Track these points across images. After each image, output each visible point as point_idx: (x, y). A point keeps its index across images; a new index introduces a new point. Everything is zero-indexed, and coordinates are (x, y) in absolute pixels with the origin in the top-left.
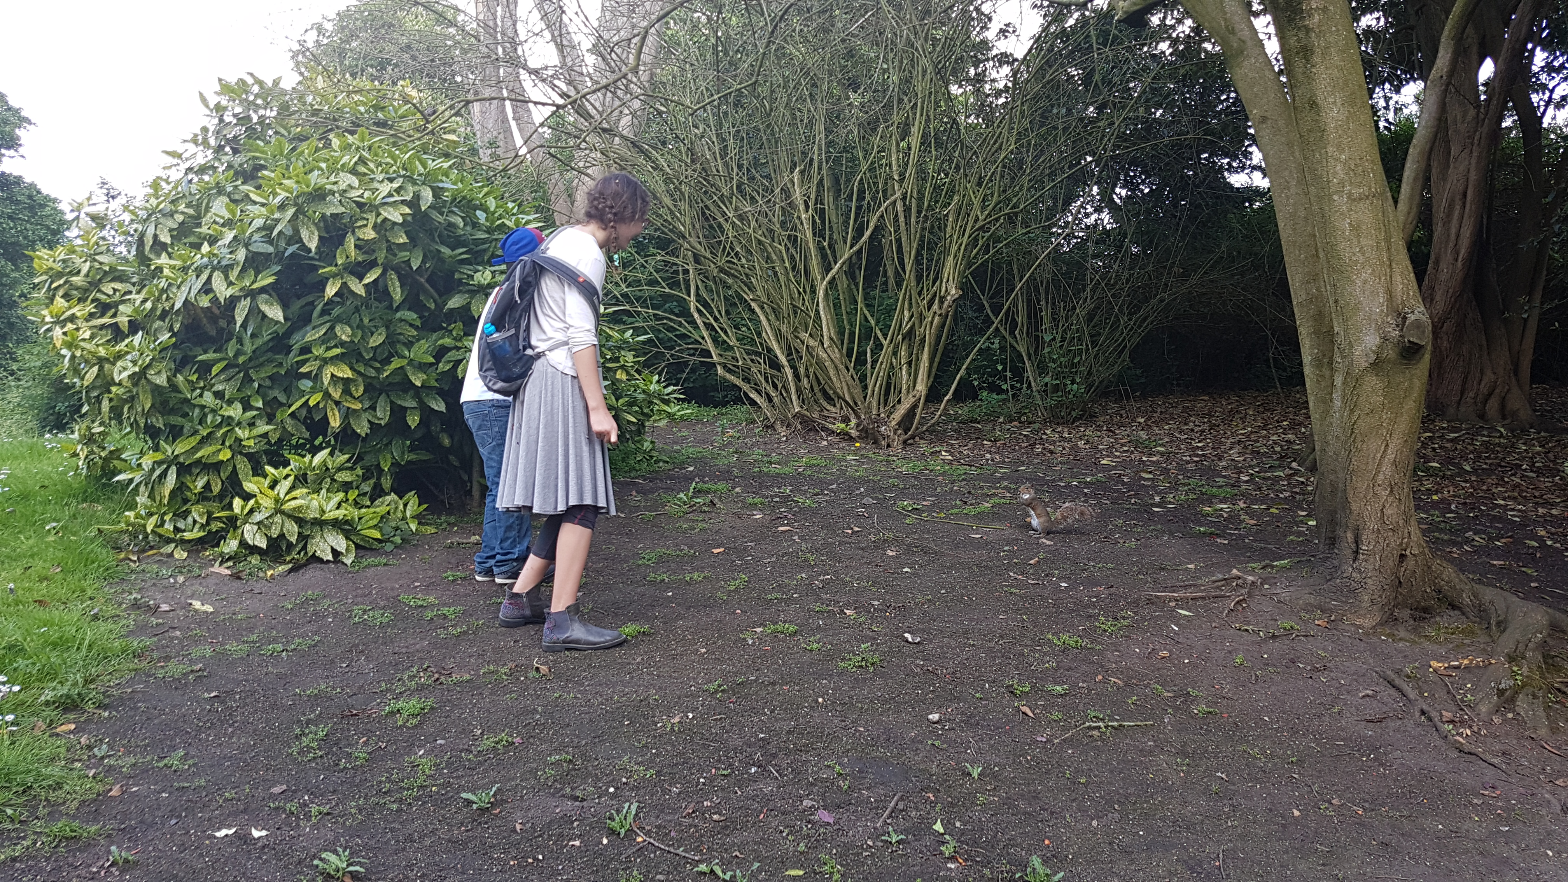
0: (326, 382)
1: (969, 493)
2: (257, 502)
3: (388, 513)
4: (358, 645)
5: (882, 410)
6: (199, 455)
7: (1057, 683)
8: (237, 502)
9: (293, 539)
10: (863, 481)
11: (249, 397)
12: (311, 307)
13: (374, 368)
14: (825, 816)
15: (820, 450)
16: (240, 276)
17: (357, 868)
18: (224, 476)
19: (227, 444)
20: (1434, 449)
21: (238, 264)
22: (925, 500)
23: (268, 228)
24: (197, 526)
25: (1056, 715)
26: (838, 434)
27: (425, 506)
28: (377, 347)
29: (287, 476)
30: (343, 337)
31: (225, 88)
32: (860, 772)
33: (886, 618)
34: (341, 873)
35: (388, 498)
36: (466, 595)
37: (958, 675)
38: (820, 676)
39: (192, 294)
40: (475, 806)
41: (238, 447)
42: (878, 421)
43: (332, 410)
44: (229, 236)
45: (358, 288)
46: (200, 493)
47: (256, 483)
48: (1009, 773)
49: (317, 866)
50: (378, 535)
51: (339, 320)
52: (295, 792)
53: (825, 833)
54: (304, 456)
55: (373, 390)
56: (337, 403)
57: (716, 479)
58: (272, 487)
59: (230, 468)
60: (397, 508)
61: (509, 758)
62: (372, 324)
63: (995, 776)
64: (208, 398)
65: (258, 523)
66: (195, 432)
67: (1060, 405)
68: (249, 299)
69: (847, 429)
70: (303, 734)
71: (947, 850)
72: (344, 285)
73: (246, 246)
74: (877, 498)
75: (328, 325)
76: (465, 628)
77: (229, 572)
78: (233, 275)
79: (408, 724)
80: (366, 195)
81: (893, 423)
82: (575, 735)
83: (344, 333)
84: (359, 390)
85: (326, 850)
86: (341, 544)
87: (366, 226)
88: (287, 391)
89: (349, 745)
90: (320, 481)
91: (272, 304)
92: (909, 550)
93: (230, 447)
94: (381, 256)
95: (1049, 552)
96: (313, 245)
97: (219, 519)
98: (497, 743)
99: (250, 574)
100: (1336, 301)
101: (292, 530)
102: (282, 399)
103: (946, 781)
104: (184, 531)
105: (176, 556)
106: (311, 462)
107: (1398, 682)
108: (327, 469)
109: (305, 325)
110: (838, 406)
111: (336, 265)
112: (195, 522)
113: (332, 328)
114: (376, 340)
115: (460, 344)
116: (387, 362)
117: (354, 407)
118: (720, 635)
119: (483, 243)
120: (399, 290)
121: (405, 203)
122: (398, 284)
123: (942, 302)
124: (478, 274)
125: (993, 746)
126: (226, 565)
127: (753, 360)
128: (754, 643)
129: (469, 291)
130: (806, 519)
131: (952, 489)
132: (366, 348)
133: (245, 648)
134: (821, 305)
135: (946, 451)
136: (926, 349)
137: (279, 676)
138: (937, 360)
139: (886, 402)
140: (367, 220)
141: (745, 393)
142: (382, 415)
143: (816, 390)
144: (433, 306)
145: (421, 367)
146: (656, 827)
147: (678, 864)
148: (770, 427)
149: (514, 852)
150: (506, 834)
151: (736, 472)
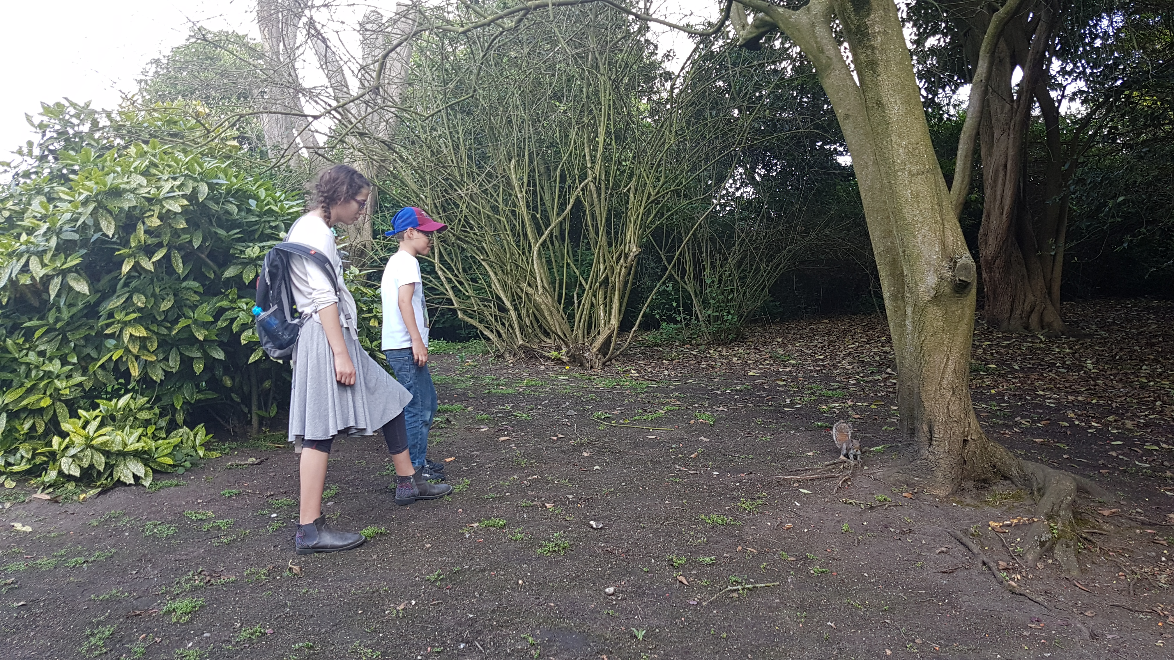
0: (126, 341)
1: (649, 402)
2: (71, 440)
3: (182, 442)
4: (146, 555)
5: (586, 340)
6: (24, 403)
7: (706, 555)
8: (56, 440)
9: (101, 468)
10: (569, 396)
11: (67, 354)
12: (115, 281)
13: (166, 328)
15: (539, 373)
16: (53, 259)
18: (46, 418)
19: (48, 393)
20: (992, 354)
21: (50, 249)
22: (615, 410)
23: (74, 220)
24: (24, 460)
25: (705, 582)
26: (553, 360)
27: (211, 436)
28: (168, 310)
29: (97, 417)
30: (139, 304)
31: (47, 110)
32: (549, 641)
33: (577, 509)
35: (181, 431)
36: (238, 509)
37: (630, 554)
38: (522, 562)
39: (13, 275)
41: (56, 396)
42: (583, 349)
43: (133, 362)
44: (44, 227)
45: (148, 265)
46: (27, 433)
47: (71, 424)
48: (667, 632)
50: (171, 462)
51: (137, 290)
54: (110, 400)
55: (166, 345)
57: (452, 400)
58: (84, 427)
59: (51, 413)
60: (188, 438)
61: (262, 647)
62: (163, 293)
63: (656, 637)
64: (32, 357)
65: (72, 457)
66: (22, 385)
67: (719, 331)
68: (60, 277)
69: (560, 356)
70: (93, 635)
72: (137, 263)
73: (58, 235)
74: (578, 410)
76: (234, 537)
77: (48, 497)
78: (47, 259)
79: (181, 621)
80: (152, 192)
81: (595, 350)
82: (317, 624)
83: (139, 301)
84: (153, 346)
86: (140, 469)
87: (153, 216)
88: (98, 349)
89: (131, 641)
90: (125, 419)
91: (79, 280)
92: (600, 451)
93: (50, 395)
94: (166, 239)
95: (706, 447)
96: (110, 232)
97: (42, 454)
98: (252, 634)
99: (66, 498)
100: (904, 251)
101: (100, 461)
102: (94, 354)
103: (618, 643)
104: (14, 465)
105: (7, 485)
106: (116, 404)
107: (965, 540)
108: (131, 410)
109: (112, 295)
110: (553, 338)
111: (130, 248)
112: (22, 457)
113: (130, 298)
114: (166, 305)
115: (234, 306)
116: (176, 322)
117: (149, 359)
118: (443, 531)
119: (255, 225)
120: (181, 265)
121: (183, 196)
122: (180, 260)
123: (626, 257)
124: (249, 250)
125: (655, 611)
126: (47, 491)
127: (485, 306)
128: (470, 536)
129: (242, 263)
130: (522, 430)
131: (636, 400)
132: (158, 312)
133: (53, 561)
134: (535, 262)
135: (635, 370)
136: (617, 293)
137: (79, 585)
138: (625, 301)
139: (588, 333)
140: (154, 211)
141: (480, 331)
142: (174, 364)
143: (536, 326)
144: (212, 276)
145: (205, 325)
148: (500, 356)
151: (470, 394)
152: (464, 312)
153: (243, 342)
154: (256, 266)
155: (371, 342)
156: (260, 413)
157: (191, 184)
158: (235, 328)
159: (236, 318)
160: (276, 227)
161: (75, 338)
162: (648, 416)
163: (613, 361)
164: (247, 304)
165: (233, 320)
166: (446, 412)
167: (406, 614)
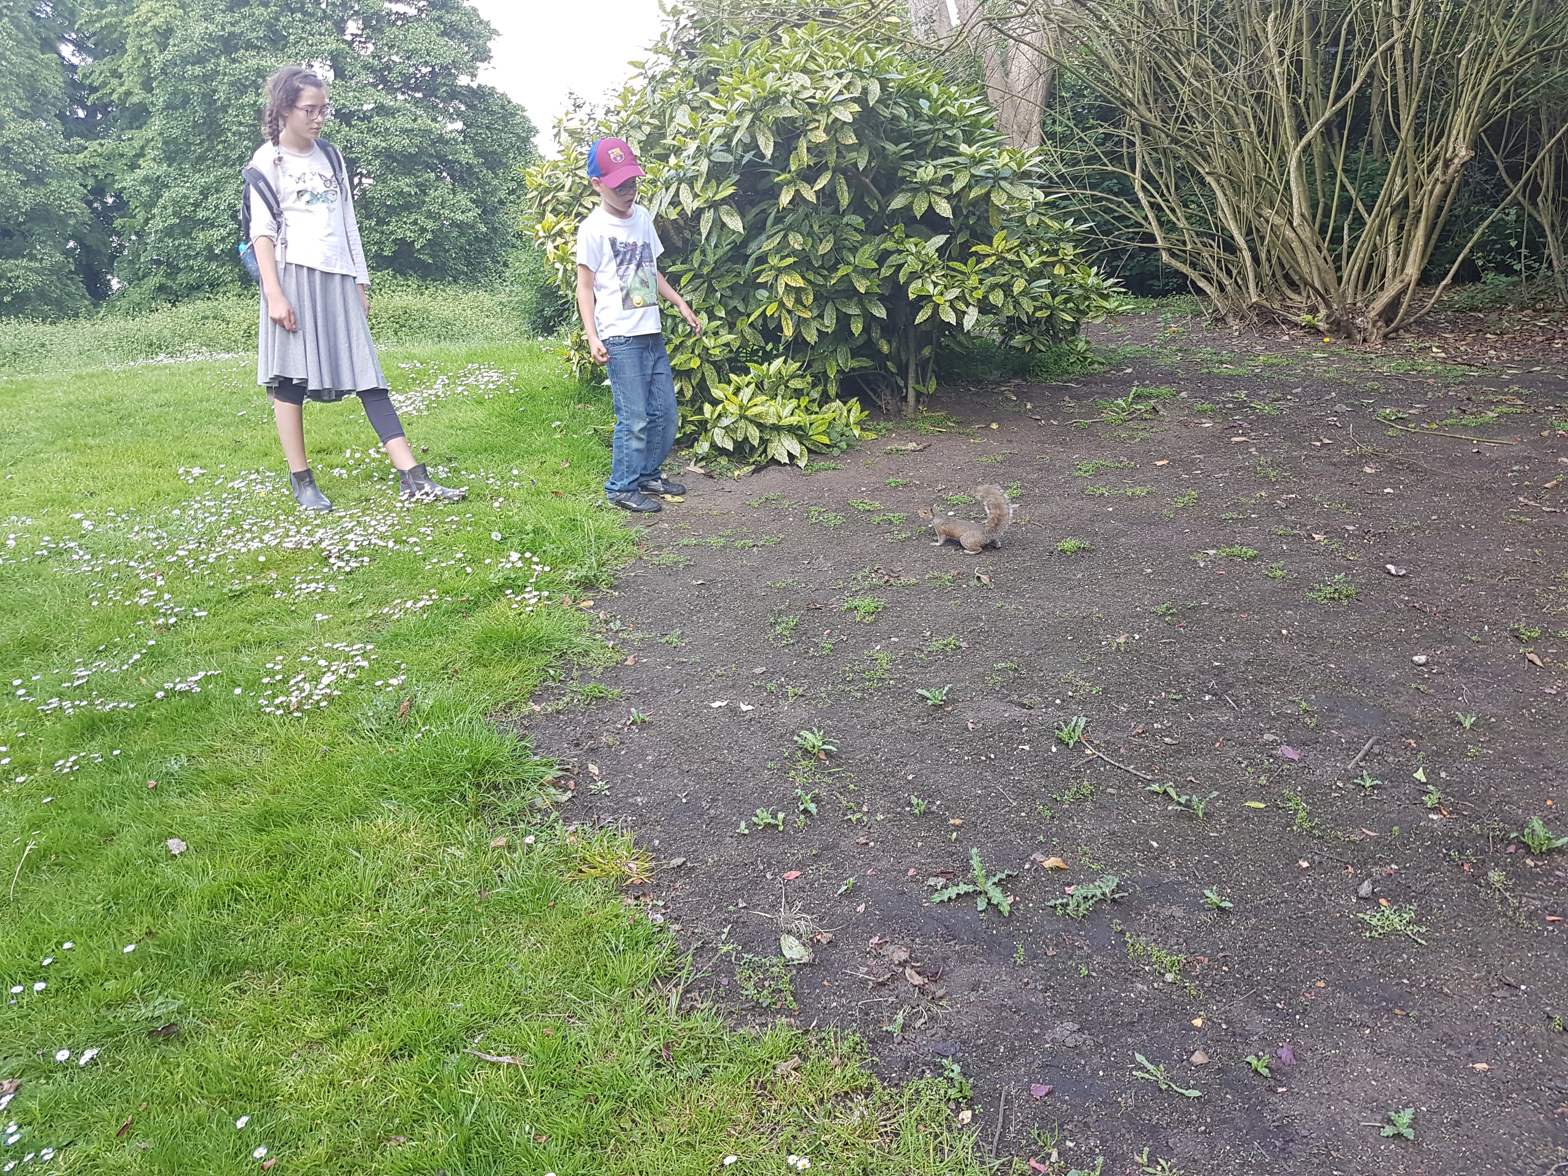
0: (781, 293)
1: (1469, 399)
2: (724, 408)
3: (834, 419)
4: (817, 545)
5: (1359, 297)
8: (707, 407)
9: (756, 443)
10: (1335, 383)
11: (713, 307)
12: (763, 214)
13: (822, 276)
14: (1288, 752)
15: (1281, 346)
16: (704, 188)
17: (830, 747)
18: (694, 382)
19: (697, 352)
21: (701, 175)
22: (1411, 407)
23: (727, 137)
26: (1303, 328)
27: (866, 412)
28: (825, 254)
29: (749, 383)
30: (797, 246)
32: (1328, 710)
33: (1363, 546)
34: (816, 750)
35: (834, 405)
36: (908, 502)
37: (1451, 615)
38: (1285, 606)
39: (663, 208)
40: (930, 702)
41: (705, 355)
42: (1353, 310)
43: (786, 319)
44: (692, 147)
45: (809, 195)
47: (723, 390)
48: (1508, 724)
49: (796, 742)
50: (827, 441)
51: (790, 228)
52: (773, 673)
53: (1288, 769)
54: (761, 364)
55: (822, 298)
56: (789, 312)
57: (1158, 382)
58: (736, 393)
59: (699, 375)
60: (841, 414)
61: (958, 661)
62: (821, 231)
63: (1490, 727)
65: (725, 428)
68: (712, 211)
69: (1315, 322)
70: (777, 623)
71: (1430, 801)
72: (797, 191)
73: (708, 155)
74: (1352, 405)
75: (782, 233)
76: (909, 533)
77: (703, 471)
78: (698, 187)
79: (865, 621)
80: (817, 96)
81: (1373, 314)
82: (1018, 645)
83: (796, 241)
84: (809, 299)
85: (802, 728)
86: (796, 448)
87: (817, 128)
88: (745, 300)
89: (816, 636)
90: (776, 388)
91: (732, 215)
92: (1392, 467)
93: (699, 355)
94: (832, 159)
96: (768, 152)
97: (692, 422)
98: (946, 645)
99: (720, 474)
101: (754, 435)
102: (741, 308)
103: (1431, 728)
106: (768, 369)
108: (782, 376)
109: (760, 234)
110: (1305, 294)
111: (790, 172)
113: (785, 236)
114: (825, 247)
115: (901, 247)
116: (834, 269)
117: (805, 316)
118: (1167, 556)
119: (925, 135)
120: (846, 194)
121: (854, 100)
122: (846, 188)
123: (1447, 164)
124: (921, 170)
125: (1489, 695)
126: (699, 464)
128: (1206, 566)
129: (912, 190)
130: (1264, 429)
131: (1446, 395)
132: (816, 256)
133: (722, 541)
134: (1292, 175)
135: (1438, 347)
136: (1422, 224)
137: (753, 569)
138: (1435, 237)
139: (1364, 290)
140: (819, 121)
141: (1192, 282)
142: (829, 323)
143: (1279, 275)
144: (876, 209)
145: (865, 273)
146: (1105, 742)
147: (1129, 780)
148: (1220, 320)
149: (967, 749)
150: (959, 731)
151: (1181, 373)
152: (1173, 255)
153: (912, 297)
154: (928, 192)
155: (1053, 298)
156: (916, 386)
157: (859, 84)
158: (902, 278)
159: (903, 265)
160: (952, 139)
161: (721, 286)
162: (1468, 419)
163: (1401, 332)
164: (916, 245)
165: (900, 267)
166: (1150, 398)
167: (1129, 650)
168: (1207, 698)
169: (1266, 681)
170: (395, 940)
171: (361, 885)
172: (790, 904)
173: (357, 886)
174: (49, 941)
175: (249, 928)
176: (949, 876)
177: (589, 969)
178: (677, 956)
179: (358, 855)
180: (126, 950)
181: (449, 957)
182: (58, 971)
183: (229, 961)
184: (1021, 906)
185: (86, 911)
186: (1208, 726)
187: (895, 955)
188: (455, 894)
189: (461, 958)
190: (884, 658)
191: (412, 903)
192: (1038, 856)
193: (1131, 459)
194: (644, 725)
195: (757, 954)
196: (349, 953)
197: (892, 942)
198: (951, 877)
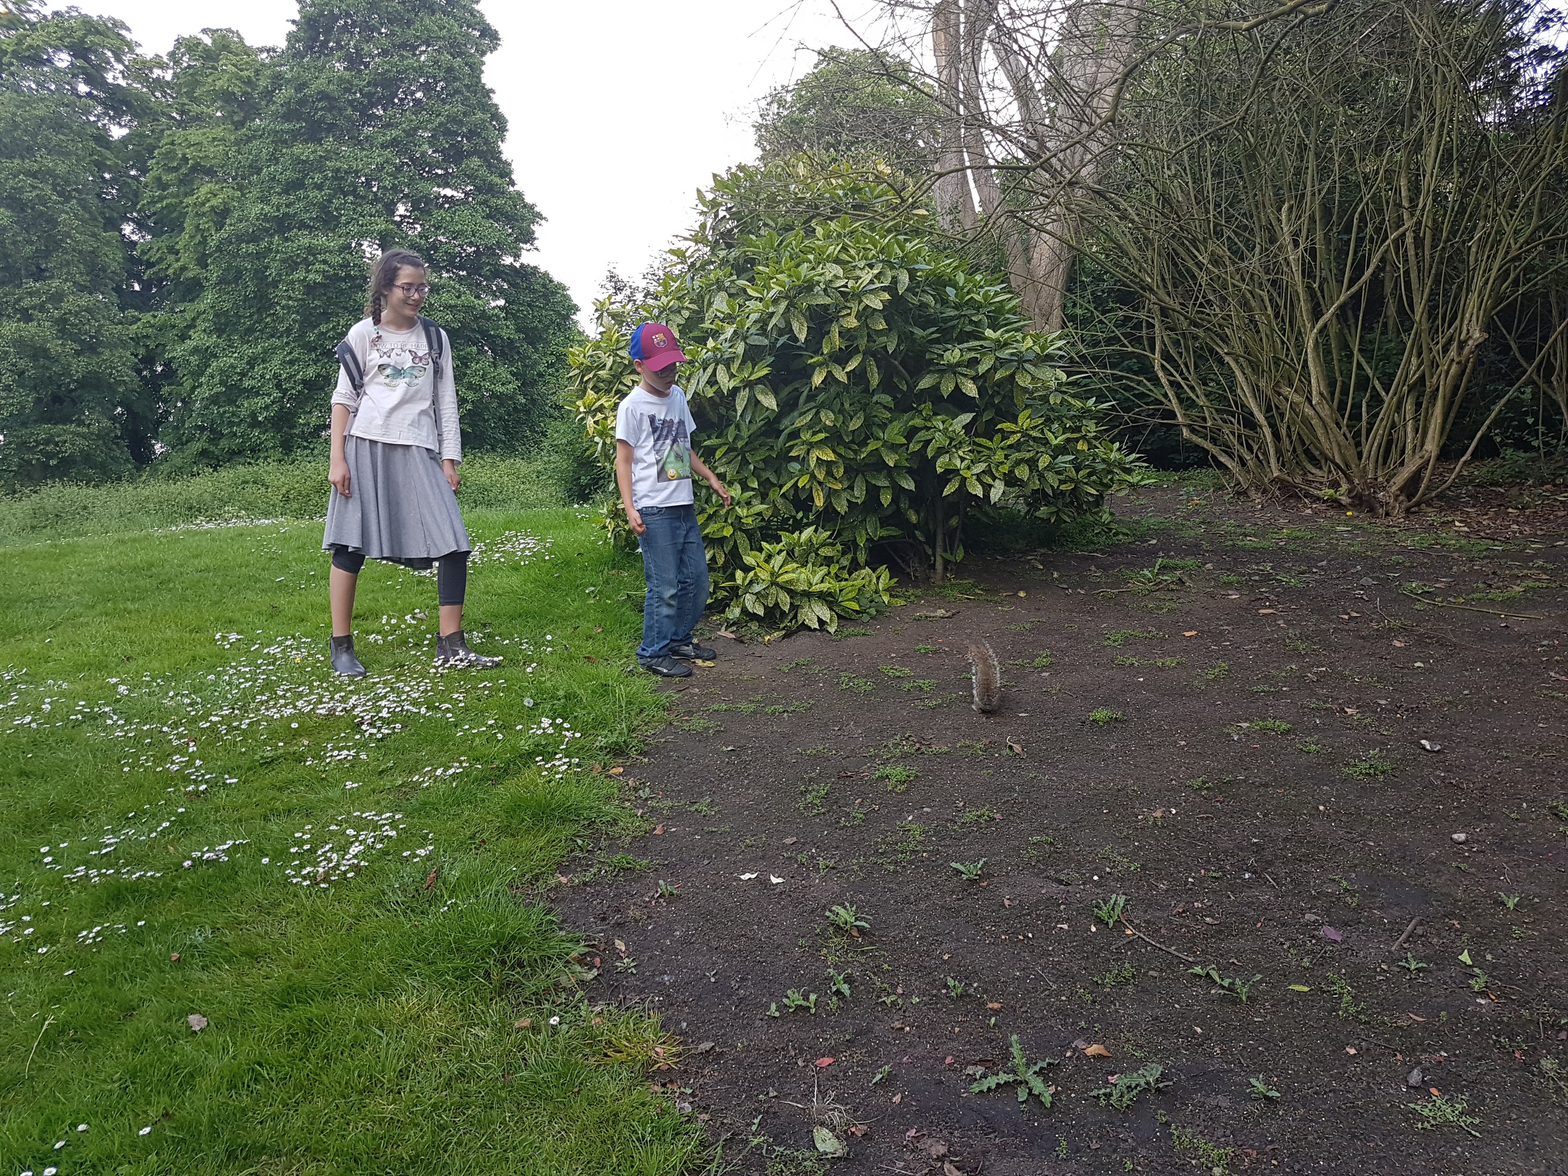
0: (812, 466)
1: (1494, 573)
2: (755, 574)
3: (864, 586)
4: (847, 710)
5: (1379, 473)
8: (739, 574)
9: (786, 609)
10: (1361, 557)
11: (746, 478)
12: (796, 393)
13: (853, 450)
14: (1331, 933)
15: (1304, 519)
16: (740, 369)
17: (863, 923)
18: (726, 550)
19: (729, 521)
21: (738, 357)
22: (1437, 581)
23: (763, 322)
26: (1325, 502)
27: (896, 580)
28: (857, 430)
29: (781, 551)
30: (827, 423)
32: (1369, 889)
33: (1396, 720)
34: (849, 926)
35: (863, 572)
36: (938, 669)
37: (1488, 791)
38: (1321, 782)
39: (700, 387)
40: (964, 877)
41: (738, 524)
42: (1376, 486)
43: (817, 490)
44: (729, 331)
45: (841, 376)
47: (754, 557)
49: (828, 917)
50: (857, 607)
51: (822, 406)
52: (804, 844)
53: (1331, 951)
54: (792, 533)
55: (852, 471)
56: (820, 483)
57: (1182, 553)
58: (767, 560)
59: (732, 543)
60: (871, 581)
61: (992, 833)
62: (851, 408)
63: (1534, 908)
65: (756, 594)
68: (747, 389)
69: (1337, 496)
70: (807, 791)
71: (1477, 984)
72: (829, 373)
73: (745, 338)
74: (1378, 578)
76: (939, 701)
77: (733, 636)
78: (734, 368)
79: (897, 790)
80: (849, 285)
81: (1394, 489)
82: (1053, 818)
83: (828, 418)
84: (840, 472)
85: (834, 903)
86: (825, 613)
87: (849, 314)
88: (778, 472)
89: (847, 805)
90: (806, 556)
91: (767, 394)
93: (732, 524)
94: (863, 343)
96: (802, 337)
97: (724, 588)
98: (979, 817)
99: (751, 639)
101: (785, 601)
102: (774, 480)
103: (1474, 908)
106: (799, 538)
108: (813, 544)
109: (792, 410)
110: (1326, 469)
111: (822, 354)
113: (817, 413)
114: (855, 424)
115: (929, 424)
116: (864, 443)
117: (836, 487)
118: (1200, 728)
119: (952, 320)
120: (876, 375)
121: (885, 289)
122: (876, 369)
123: (1461, 347)
124: (948, 353)
125: (1531, 874)
126: (730, 629)
127: (1225, 421)
128: (1240, 739)
129: (939, 371)
130: (1291, 600)
131: (1471, 569)
132: (846, 432)
133: (752, 707)
134: (1310, 356)
135: (1460, 521)
136: (1439, 402)
137: (784, 736)
138: (1453, 415)
139: (1385, 465)
140: (850, 308)
141: (1213, 456)
142: (859, 494)
143: (1299, 450)
144: (905, 388)
145: (894, 448)
146: (1145, 921)
147: (1172, 963)
148: (1242, 493)
149: (1004, 927)
150: (995, 908)
151: (1205, 545)
152: (1193, 430)
153: (939, 470)
154: (955, 374)
155: (1077, 472)
156: (944, 555)
157: (889, 273)
158: (930, 453)
159: (931, 440)
160: (977, 324)
161: (754, 460)
162: (1496, 595)
163: (1423, 506)
164: (943, 422)
165: (928, 442)
166: (1175, 569)
167: (1167, 824)
168: (1247, 876)
169: (1306, 859)
170: (417, 1125)
171: (384, 1065)
172: (823, 1094)
173: (379, 1067)
174: (63, 1122)
175: (268, 1110)
176: (988, 1065)
177: (615, 1159)
178: (706, 1148)
179: (380, 1033)
180: (141, 1133)
181: (472, 1144)
182: (70, 1155)
183: (246, 1145)
184: (1063, 1097)
185: (102, 1091)
186: (1249, 905)
187: (933, 1149)
188: (478, 1077)
189: (485, 1145)
190: (916, 830)
191: (434, 1085)
192: (1080, 1043)
193: (1159, 629)
194: (671, 898)
195: (788, 1147)
196: (369, 1138)
197: (930, 1135)
198: (991, 1066)
